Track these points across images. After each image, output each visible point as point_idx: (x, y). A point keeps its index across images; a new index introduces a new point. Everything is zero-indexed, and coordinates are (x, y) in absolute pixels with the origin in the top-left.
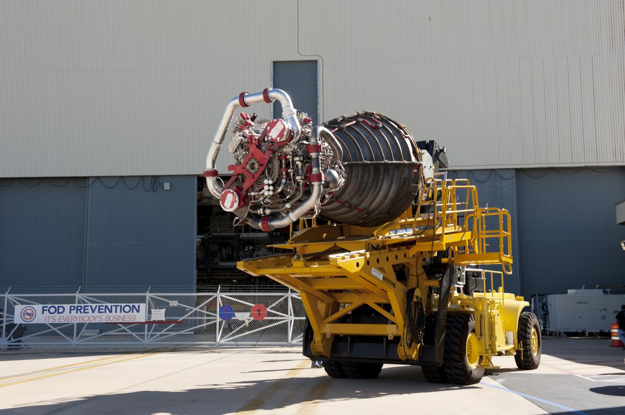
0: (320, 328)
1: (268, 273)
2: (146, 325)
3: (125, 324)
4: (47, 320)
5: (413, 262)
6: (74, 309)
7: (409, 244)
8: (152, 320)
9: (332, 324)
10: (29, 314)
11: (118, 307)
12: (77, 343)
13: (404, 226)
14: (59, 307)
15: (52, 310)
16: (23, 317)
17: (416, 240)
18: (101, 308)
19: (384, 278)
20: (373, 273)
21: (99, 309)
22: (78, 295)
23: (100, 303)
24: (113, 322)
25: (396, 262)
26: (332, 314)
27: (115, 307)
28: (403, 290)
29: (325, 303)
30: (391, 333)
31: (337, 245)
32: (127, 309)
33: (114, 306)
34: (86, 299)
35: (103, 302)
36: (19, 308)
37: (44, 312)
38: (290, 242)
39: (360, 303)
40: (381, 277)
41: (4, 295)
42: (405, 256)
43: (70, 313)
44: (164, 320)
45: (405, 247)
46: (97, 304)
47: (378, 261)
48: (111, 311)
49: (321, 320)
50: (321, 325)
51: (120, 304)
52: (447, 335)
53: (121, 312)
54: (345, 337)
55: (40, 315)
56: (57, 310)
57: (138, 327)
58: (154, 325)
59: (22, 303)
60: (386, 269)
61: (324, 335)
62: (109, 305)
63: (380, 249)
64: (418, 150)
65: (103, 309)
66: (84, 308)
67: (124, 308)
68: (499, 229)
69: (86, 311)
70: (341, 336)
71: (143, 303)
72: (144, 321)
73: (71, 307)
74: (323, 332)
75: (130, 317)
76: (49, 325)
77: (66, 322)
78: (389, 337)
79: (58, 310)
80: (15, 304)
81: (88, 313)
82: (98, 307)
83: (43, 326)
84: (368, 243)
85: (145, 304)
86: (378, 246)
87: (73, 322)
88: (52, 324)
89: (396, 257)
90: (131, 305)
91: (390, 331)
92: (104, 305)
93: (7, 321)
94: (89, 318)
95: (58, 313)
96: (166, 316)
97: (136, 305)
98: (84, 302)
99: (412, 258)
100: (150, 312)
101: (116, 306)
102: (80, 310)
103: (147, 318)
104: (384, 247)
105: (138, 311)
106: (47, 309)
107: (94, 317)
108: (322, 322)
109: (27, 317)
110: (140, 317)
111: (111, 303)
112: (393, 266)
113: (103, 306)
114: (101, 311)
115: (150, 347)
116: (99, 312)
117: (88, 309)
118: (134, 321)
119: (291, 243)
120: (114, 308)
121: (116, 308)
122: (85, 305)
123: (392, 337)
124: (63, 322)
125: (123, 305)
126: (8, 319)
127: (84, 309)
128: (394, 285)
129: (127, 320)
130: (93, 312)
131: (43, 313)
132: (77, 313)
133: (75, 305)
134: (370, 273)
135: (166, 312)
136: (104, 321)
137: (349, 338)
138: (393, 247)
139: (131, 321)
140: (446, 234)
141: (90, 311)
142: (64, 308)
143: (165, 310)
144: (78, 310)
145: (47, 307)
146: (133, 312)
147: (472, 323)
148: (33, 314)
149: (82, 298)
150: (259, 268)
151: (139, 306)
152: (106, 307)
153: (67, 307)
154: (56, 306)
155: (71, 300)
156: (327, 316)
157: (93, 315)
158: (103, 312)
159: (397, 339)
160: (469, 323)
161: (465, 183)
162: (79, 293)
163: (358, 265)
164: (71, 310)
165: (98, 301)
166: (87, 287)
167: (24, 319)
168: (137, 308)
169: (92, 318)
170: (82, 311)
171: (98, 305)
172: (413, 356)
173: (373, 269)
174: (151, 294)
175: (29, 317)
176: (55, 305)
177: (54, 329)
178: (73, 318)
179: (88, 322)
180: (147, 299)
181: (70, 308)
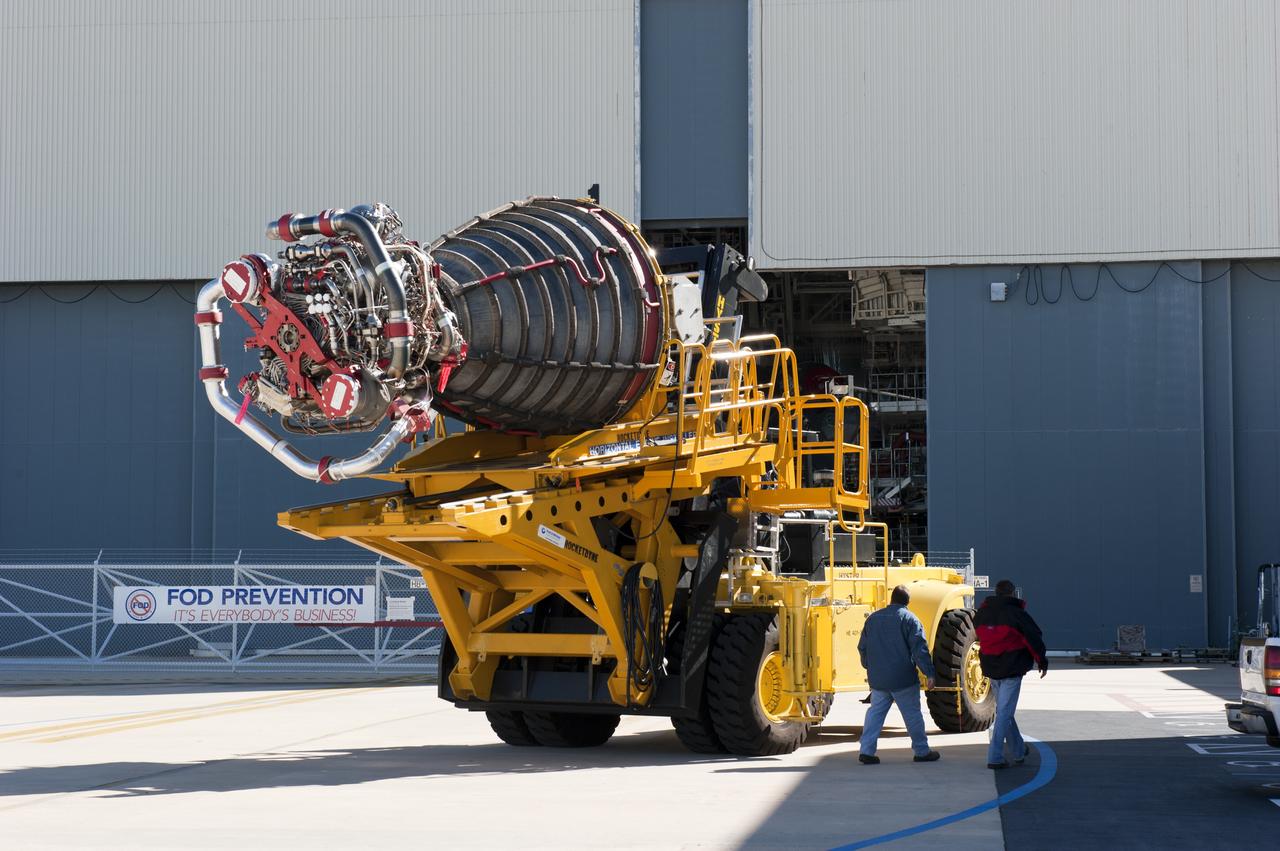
0: (466, 642)
1: (346, 534)
2: (377, 630)
3: (332, 626)
4: (178, 618)
5: (645, 509)
6: (231, 596)
7: (632, 473)
8: (388, 619)
9: (490, 634)
10: (142, 606)
11: (319, 593)
12: (238, 663)
13: (625, 438)
14: (200, 591)
15: (188, 597)
16: (129, 610)
17: (644, 467)
18: (285, 593)
19: (567, 544)
20: (540, 534)
21: (282, 596)
22: (237, 567)
23: (282, 584)
24: (310, 622)
25: (600, 511)
26: (493, 613)
27: (313, 592)
28: (617, 566)
29: (479, 591)
30: (597, 653)
31: (486, 477)
32: (337, 596)
33: (311, 590)
34: (254, 575)
35: (288, 582)
36: (121, 593)
37: (173, 600)
38: (397, 469)
39: (546, 591)
40: (560, 541)
41: (90, 566)
42: (625, 497)
43: (224, 603)
44: (413, 619)
45: (625, 480)
46: (276, 587)
47: (554, 511)
48: (305, 601)
49: (468, 626)
50: (470, 635)
51: (323, 587)
52: (710, 658)
53: (325, 603)
54: (518, 658)
55: (166, 607)
56: (197, 598)
57: (361, 635)
58: (391, 628)
59: (128, 583)
60: (573, 526)
61: (474, 655)
62: (301, 589)
63: (562, 488)
64: (661, 278)
65: (288, 596)
66: (251, 593)
67: (331, 595)
68: (833, 440)
69: (255, 600)
70: (510, 657)
71: (369, 584)
72: (373, 622)
73: (225, 591)
74: (473, 650)
75: (343, 612)
76: (183, 628)
77: (216, 621)
78: (593, 660)
79: (200, 597)
80: (115, 584)
81: (259, 603)
82: (278, 592)
83: (171, 630)
84: (540, 475)
85: (373, 587)
86: (559, 480)
87: (229, 622)
88: (187, 626)
89: (602, 502)
90: (345, 588)
91: (595, 647)
92: (292, 587)
93: (99, 618)
94: (262, 614)
95: (200, 603)
96: (416, 611)
97: (356, 589)
98: (250, 582)
99: (641, 501)
100: (384, 605)
101: (316, 591)
102: (243, 598)
103: (378, 616)
104: (571, 483)
105: (360, 601)
106: (178, 594)
107: (271, 612)
108: (473, 629)
109: (138, 610)
110: (365, 612)
111: (304, 584)
112: (594, 520)
113: (289, 590)
114: (285, 600)
115: (385, 674)
116: (281, 602)
117: (259, 596)
118: (352, 622)
119: (399, 472)
120: (311, 595)
121: (316, 594)
122: (253, 587)
123: (599, 659)
124: (210, 621)
125: (330, 588)
126: (100, 614)
127: (252, 596)
128: (594, 557)
129: (338, 619)
130: (270, 601)
131: (170, 603)
132: (237, 603)
133: (234, 588)
134: (534, 536)
135: (415, 603)
136: (291, 621)
137: (525, 664)
138: (596, 482)
139: (345, 622)
140: (701, 454)
141: (263, 598)
142: (211, 594)
143: (413, 598)
144: (239, 597)
145: (177, 591)
146: (349, 603)
147: (772, 632)
148: (149, 606)
149: (247, 574)
150: (325, 524)
151: (361, 590)
152: (296, 591)
153: (217, 591)
154: (196, 589)
155: (225, 578)
156: (483, 618)
157: (270, 607)
158: (289, 603)
159: (609, 664)
160: (767, 633)
161: (769, 344)
162: (240, 563)
163: (503, 520)
164: (224, 598)
165: (279, 579)
166: (216, 552)
167: (132, 614)
168: (358, 596)
169: (267, 615)
170: (248, 599)
171: (279, 587)
172: (638, 698)
173: (541, 527)
174: (385, 567)
175: (142, 611)
176: (192, 588)
177: (191, 634)
178: (230, 613)
179: (260, 622)
180: (378, 576)
181: (224, 594)
